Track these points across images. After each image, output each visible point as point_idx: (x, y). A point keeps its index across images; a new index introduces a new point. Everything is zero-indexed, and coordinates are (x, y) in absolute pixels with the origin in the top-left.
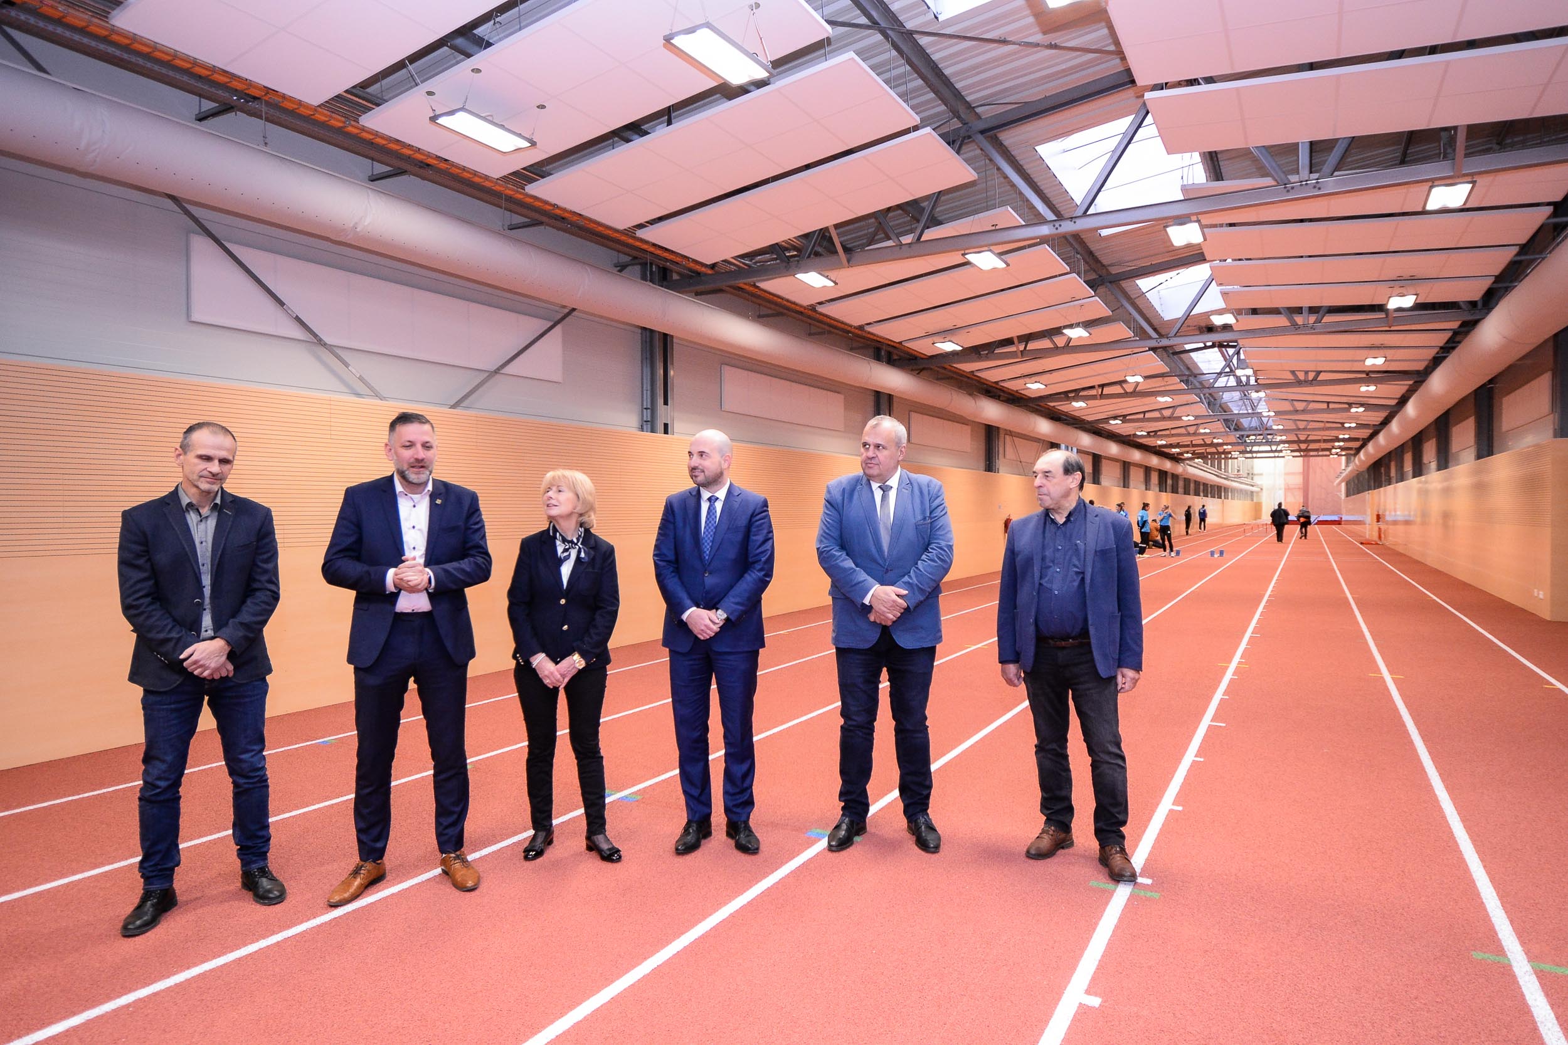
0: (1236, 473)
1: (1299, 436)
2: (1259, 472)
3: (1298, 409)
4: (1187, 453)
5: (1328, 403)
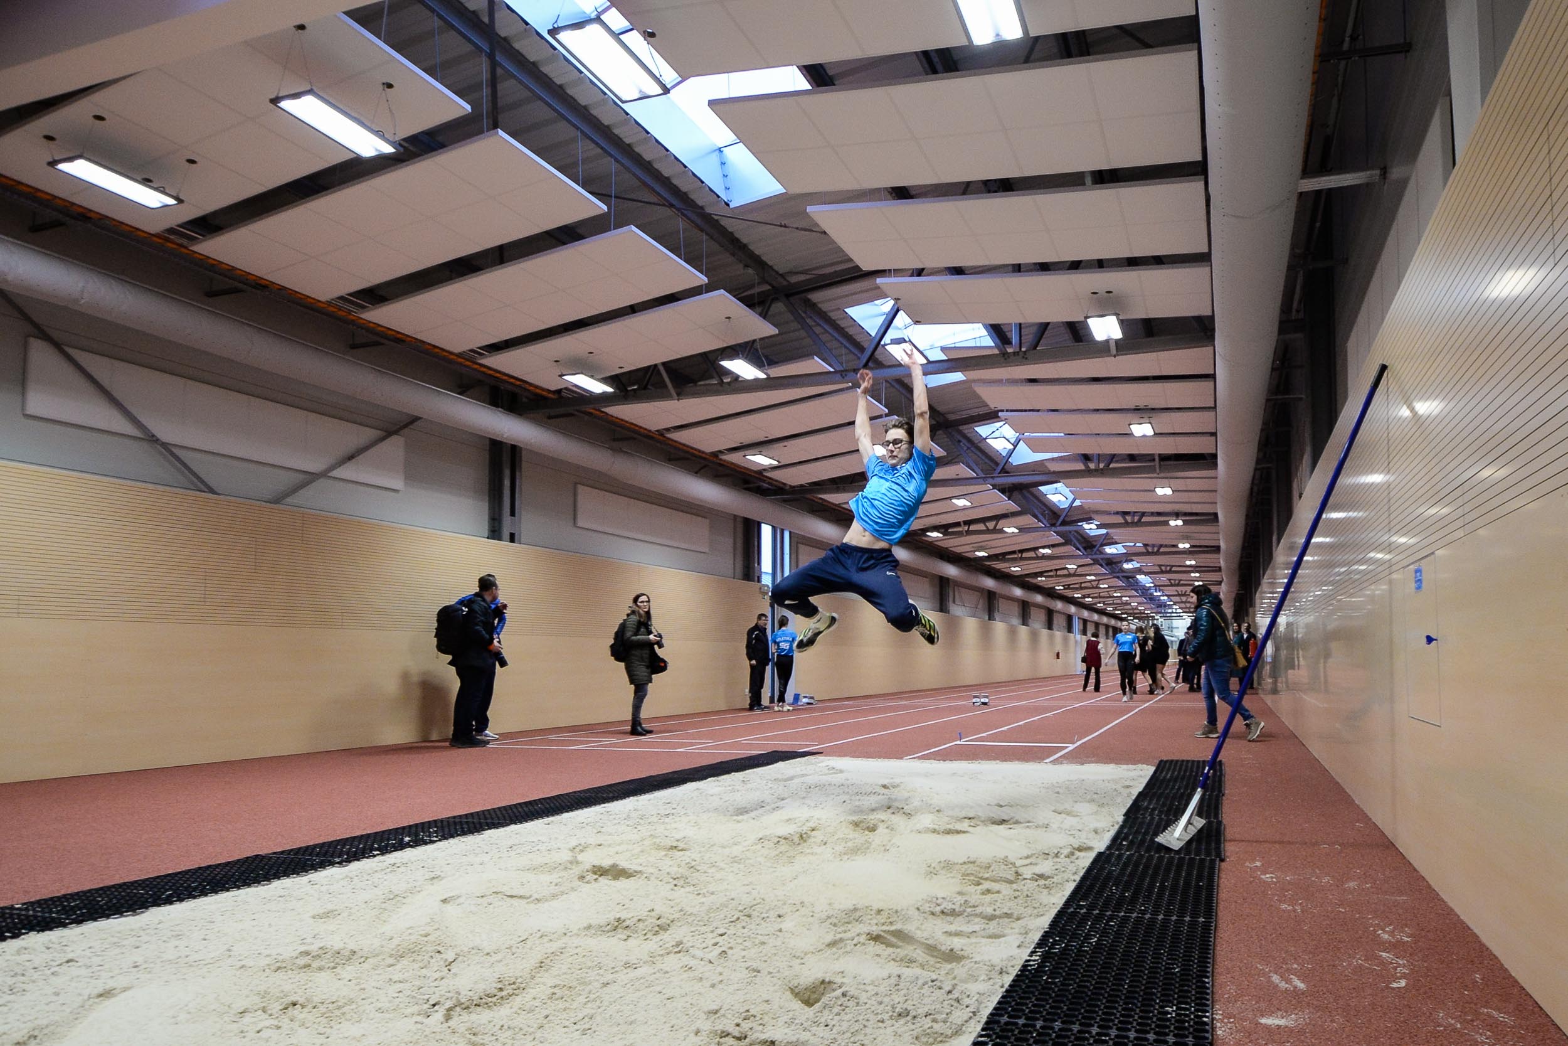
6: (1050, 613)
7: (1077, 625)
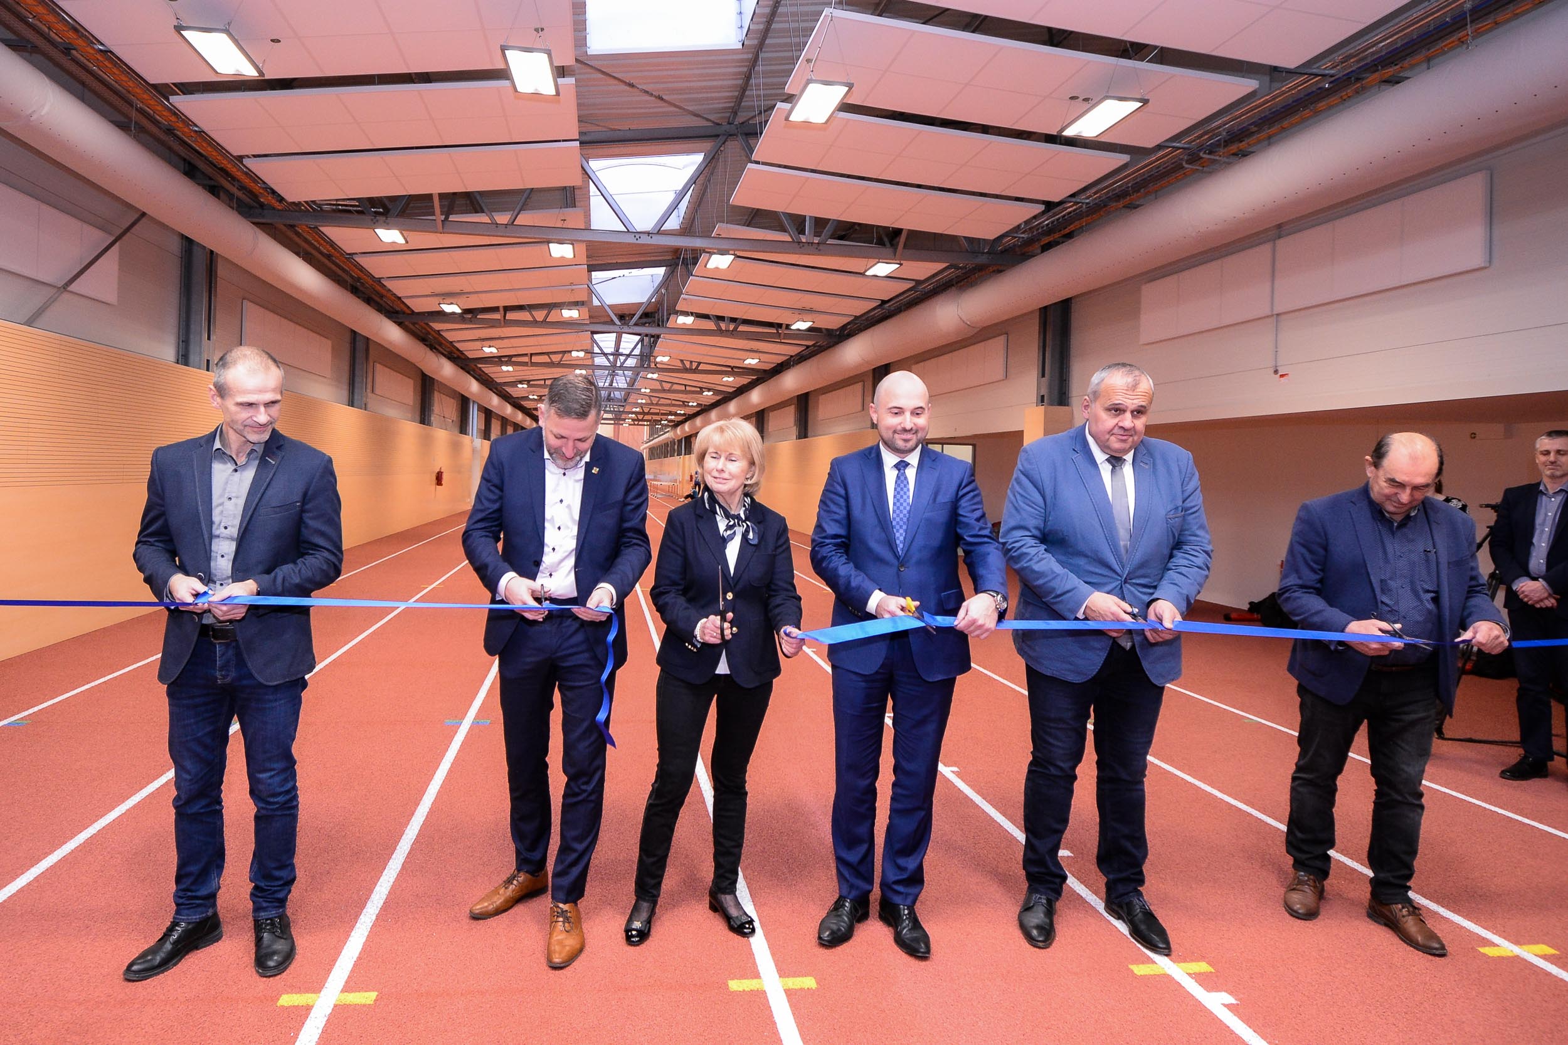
6: (427, 386)
7: (475, 420)
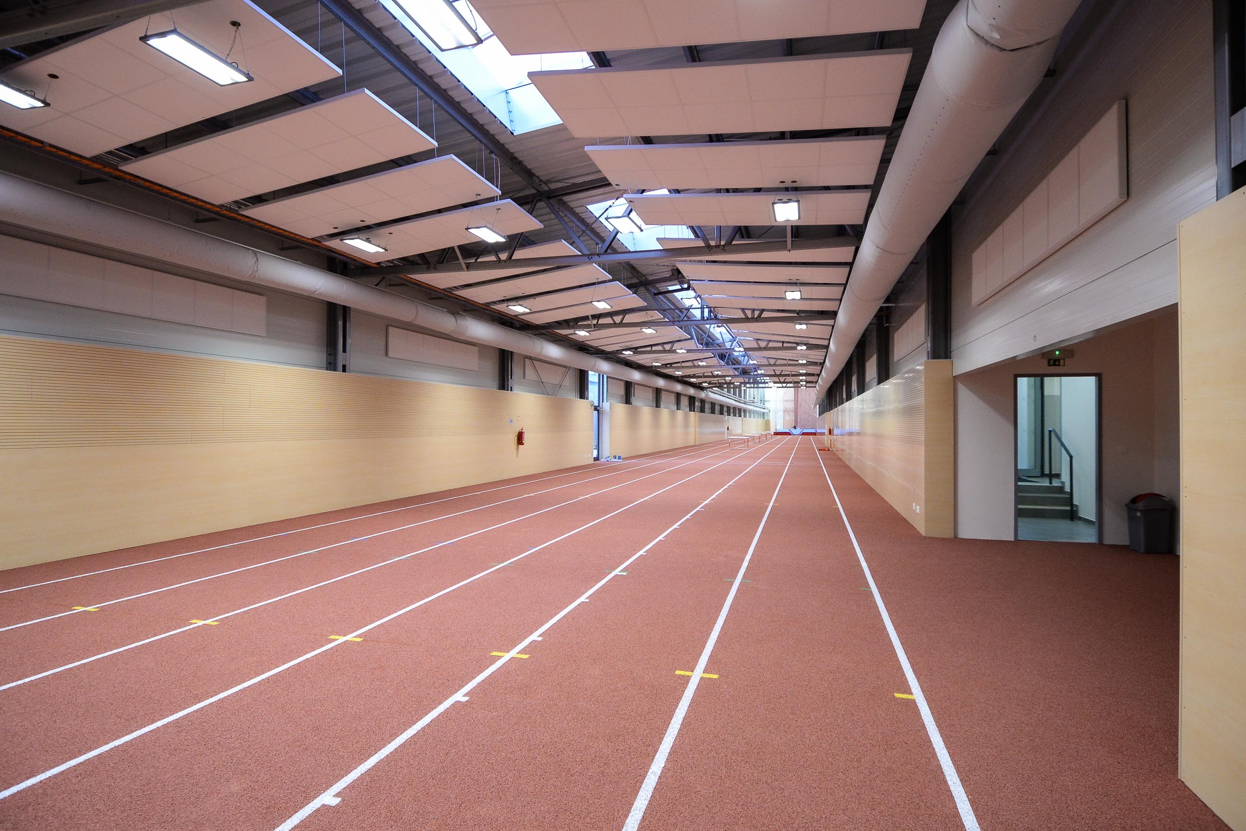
0: (752, 399)
1: (776, 371)
2: (768, 400)
3: (761, 346)
4: (705, 382)
5: (783, 342)
